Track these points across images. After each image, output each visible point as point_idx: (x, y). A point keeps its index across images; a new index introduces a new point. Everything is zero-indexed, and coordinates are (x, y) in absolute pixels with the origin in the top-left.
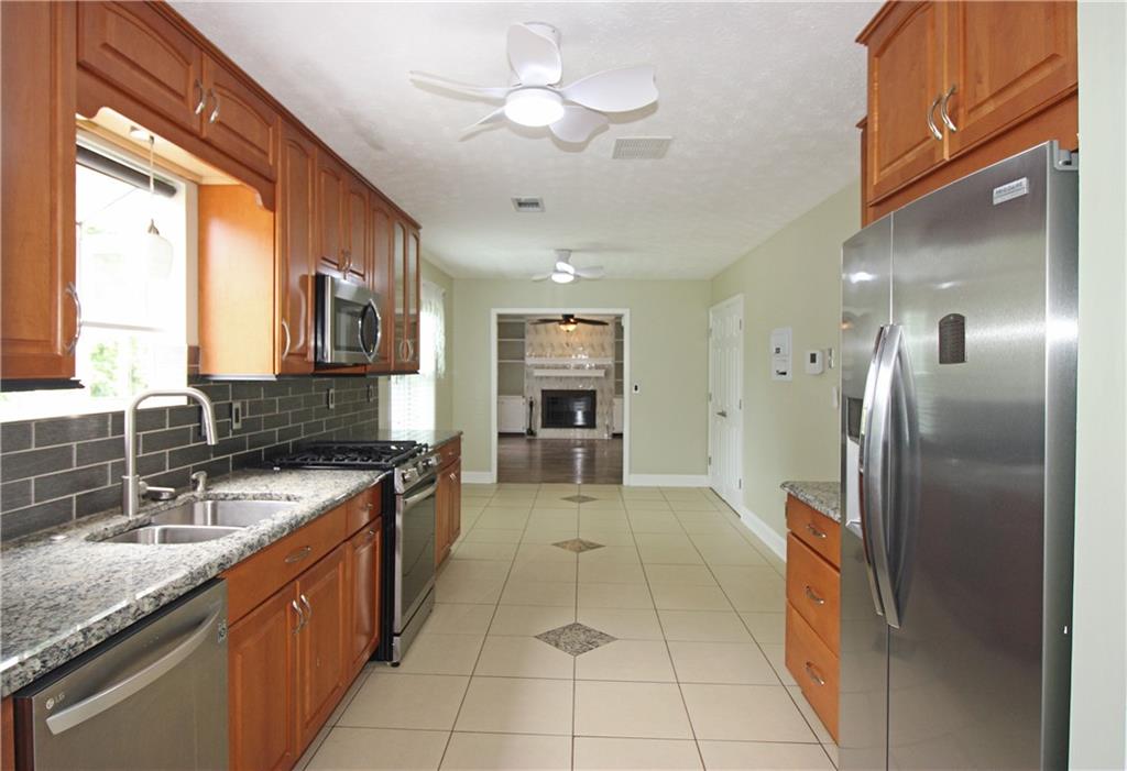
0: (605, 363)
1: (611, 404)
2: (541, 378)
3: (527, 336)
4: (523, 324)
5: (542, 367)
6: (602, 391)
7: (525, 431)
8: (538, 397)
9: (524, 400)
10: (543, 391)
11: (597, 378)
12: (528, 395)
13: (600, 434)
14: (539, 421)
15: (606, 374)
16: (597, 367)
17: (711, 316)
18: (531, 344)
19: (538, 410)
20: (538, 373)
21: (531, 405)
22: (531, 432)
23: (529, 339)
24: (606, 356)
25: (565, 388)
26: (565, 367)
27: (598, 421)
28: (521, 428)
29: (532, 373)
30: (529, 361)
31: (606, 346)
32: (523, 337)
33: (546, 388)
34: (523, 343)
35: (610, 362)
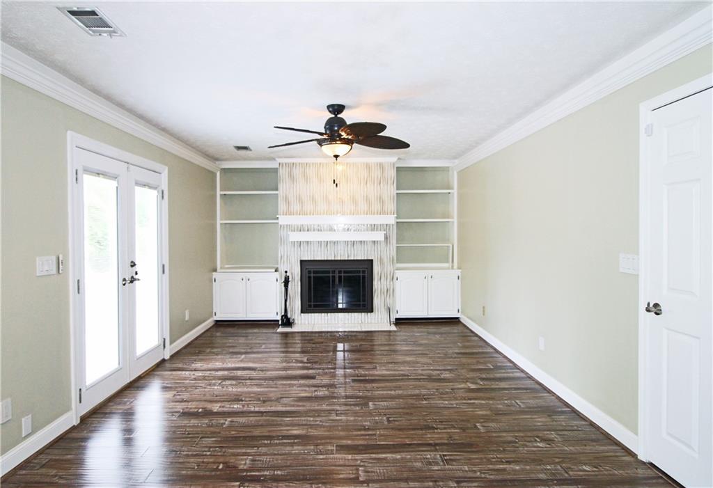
0: (385, 222)
1: (393, 278)
2: (300, 243)
3: (280, 187)
4: (275, 171)
5: (301, 229)
6: (381, 260)
7: (279, 318)
8: (295, 272)
9: (277, 275)
10: (302, 262)
11: (374, 242)
13: (380, 322)
14: (296, 303)
15: (386, 236)
16: (374, 228)
18: (286, 199)
19: (296, 288)
20: (295, 237)
21: (286, 282)
22: (287, 322)
23: (283, 190)
24: (386, 213)
25: (331, 258)
26: (331, 229)
27: (376, 301)
28: (274, 315)
29: (288, 236)
30: (283, 220)
31: (386, 199)
32: (277, 190)
33: (305, 258)
34: (277, 196)
35: (392, 222)
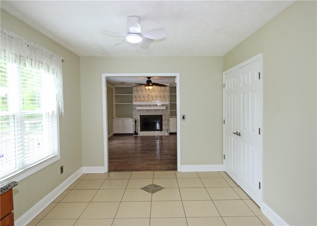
0: (166, 104)
1: (169, 120)
2: (140, 110)
3: (133, 93)
5: (140, 106)
6: (165, 115)
7: (133, 133)
8: (139, 118)
9: (133, 120)
10: (140, 116)
11: (163, 110)
12: (135, 117)
13: (165, 133)
14: (139, 128)
15: (166, 108)
17: (224, 76)
18: (135, 97)
19: (139, 124)
20: (138, 108)
21: (136, 122)
22: (136, 133)
23: (134, 94)
24: (167, 101)
25: (150, 114)
26: (149, 106)
27: (164, 127)
28: (132, 132)
29: (136, 108)
30: (134, 103)
31: (166, 96)
33: (141, 115)
34: (132, 95)
35: (168, 104)
